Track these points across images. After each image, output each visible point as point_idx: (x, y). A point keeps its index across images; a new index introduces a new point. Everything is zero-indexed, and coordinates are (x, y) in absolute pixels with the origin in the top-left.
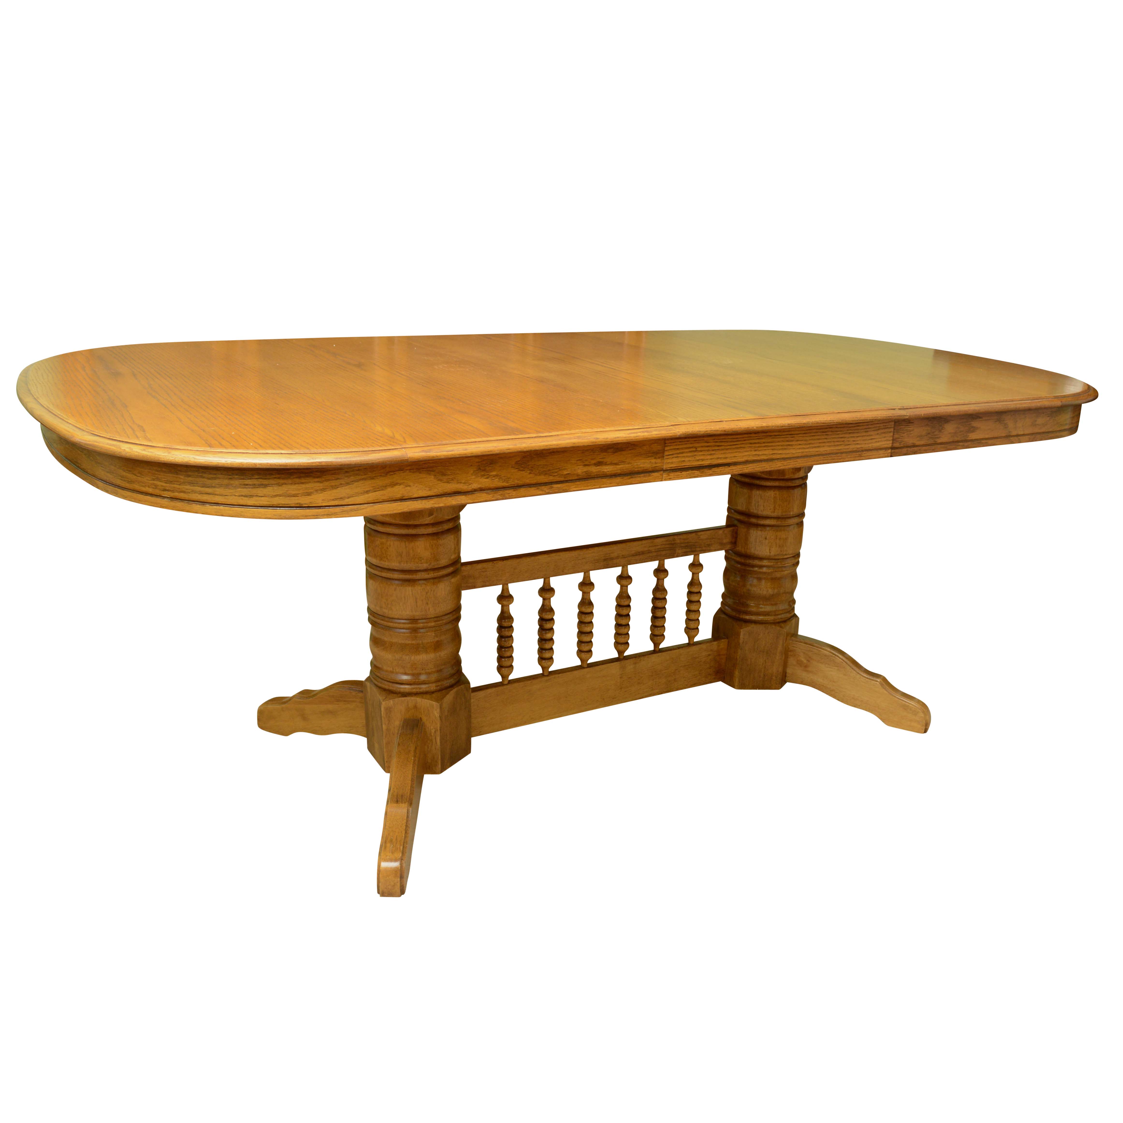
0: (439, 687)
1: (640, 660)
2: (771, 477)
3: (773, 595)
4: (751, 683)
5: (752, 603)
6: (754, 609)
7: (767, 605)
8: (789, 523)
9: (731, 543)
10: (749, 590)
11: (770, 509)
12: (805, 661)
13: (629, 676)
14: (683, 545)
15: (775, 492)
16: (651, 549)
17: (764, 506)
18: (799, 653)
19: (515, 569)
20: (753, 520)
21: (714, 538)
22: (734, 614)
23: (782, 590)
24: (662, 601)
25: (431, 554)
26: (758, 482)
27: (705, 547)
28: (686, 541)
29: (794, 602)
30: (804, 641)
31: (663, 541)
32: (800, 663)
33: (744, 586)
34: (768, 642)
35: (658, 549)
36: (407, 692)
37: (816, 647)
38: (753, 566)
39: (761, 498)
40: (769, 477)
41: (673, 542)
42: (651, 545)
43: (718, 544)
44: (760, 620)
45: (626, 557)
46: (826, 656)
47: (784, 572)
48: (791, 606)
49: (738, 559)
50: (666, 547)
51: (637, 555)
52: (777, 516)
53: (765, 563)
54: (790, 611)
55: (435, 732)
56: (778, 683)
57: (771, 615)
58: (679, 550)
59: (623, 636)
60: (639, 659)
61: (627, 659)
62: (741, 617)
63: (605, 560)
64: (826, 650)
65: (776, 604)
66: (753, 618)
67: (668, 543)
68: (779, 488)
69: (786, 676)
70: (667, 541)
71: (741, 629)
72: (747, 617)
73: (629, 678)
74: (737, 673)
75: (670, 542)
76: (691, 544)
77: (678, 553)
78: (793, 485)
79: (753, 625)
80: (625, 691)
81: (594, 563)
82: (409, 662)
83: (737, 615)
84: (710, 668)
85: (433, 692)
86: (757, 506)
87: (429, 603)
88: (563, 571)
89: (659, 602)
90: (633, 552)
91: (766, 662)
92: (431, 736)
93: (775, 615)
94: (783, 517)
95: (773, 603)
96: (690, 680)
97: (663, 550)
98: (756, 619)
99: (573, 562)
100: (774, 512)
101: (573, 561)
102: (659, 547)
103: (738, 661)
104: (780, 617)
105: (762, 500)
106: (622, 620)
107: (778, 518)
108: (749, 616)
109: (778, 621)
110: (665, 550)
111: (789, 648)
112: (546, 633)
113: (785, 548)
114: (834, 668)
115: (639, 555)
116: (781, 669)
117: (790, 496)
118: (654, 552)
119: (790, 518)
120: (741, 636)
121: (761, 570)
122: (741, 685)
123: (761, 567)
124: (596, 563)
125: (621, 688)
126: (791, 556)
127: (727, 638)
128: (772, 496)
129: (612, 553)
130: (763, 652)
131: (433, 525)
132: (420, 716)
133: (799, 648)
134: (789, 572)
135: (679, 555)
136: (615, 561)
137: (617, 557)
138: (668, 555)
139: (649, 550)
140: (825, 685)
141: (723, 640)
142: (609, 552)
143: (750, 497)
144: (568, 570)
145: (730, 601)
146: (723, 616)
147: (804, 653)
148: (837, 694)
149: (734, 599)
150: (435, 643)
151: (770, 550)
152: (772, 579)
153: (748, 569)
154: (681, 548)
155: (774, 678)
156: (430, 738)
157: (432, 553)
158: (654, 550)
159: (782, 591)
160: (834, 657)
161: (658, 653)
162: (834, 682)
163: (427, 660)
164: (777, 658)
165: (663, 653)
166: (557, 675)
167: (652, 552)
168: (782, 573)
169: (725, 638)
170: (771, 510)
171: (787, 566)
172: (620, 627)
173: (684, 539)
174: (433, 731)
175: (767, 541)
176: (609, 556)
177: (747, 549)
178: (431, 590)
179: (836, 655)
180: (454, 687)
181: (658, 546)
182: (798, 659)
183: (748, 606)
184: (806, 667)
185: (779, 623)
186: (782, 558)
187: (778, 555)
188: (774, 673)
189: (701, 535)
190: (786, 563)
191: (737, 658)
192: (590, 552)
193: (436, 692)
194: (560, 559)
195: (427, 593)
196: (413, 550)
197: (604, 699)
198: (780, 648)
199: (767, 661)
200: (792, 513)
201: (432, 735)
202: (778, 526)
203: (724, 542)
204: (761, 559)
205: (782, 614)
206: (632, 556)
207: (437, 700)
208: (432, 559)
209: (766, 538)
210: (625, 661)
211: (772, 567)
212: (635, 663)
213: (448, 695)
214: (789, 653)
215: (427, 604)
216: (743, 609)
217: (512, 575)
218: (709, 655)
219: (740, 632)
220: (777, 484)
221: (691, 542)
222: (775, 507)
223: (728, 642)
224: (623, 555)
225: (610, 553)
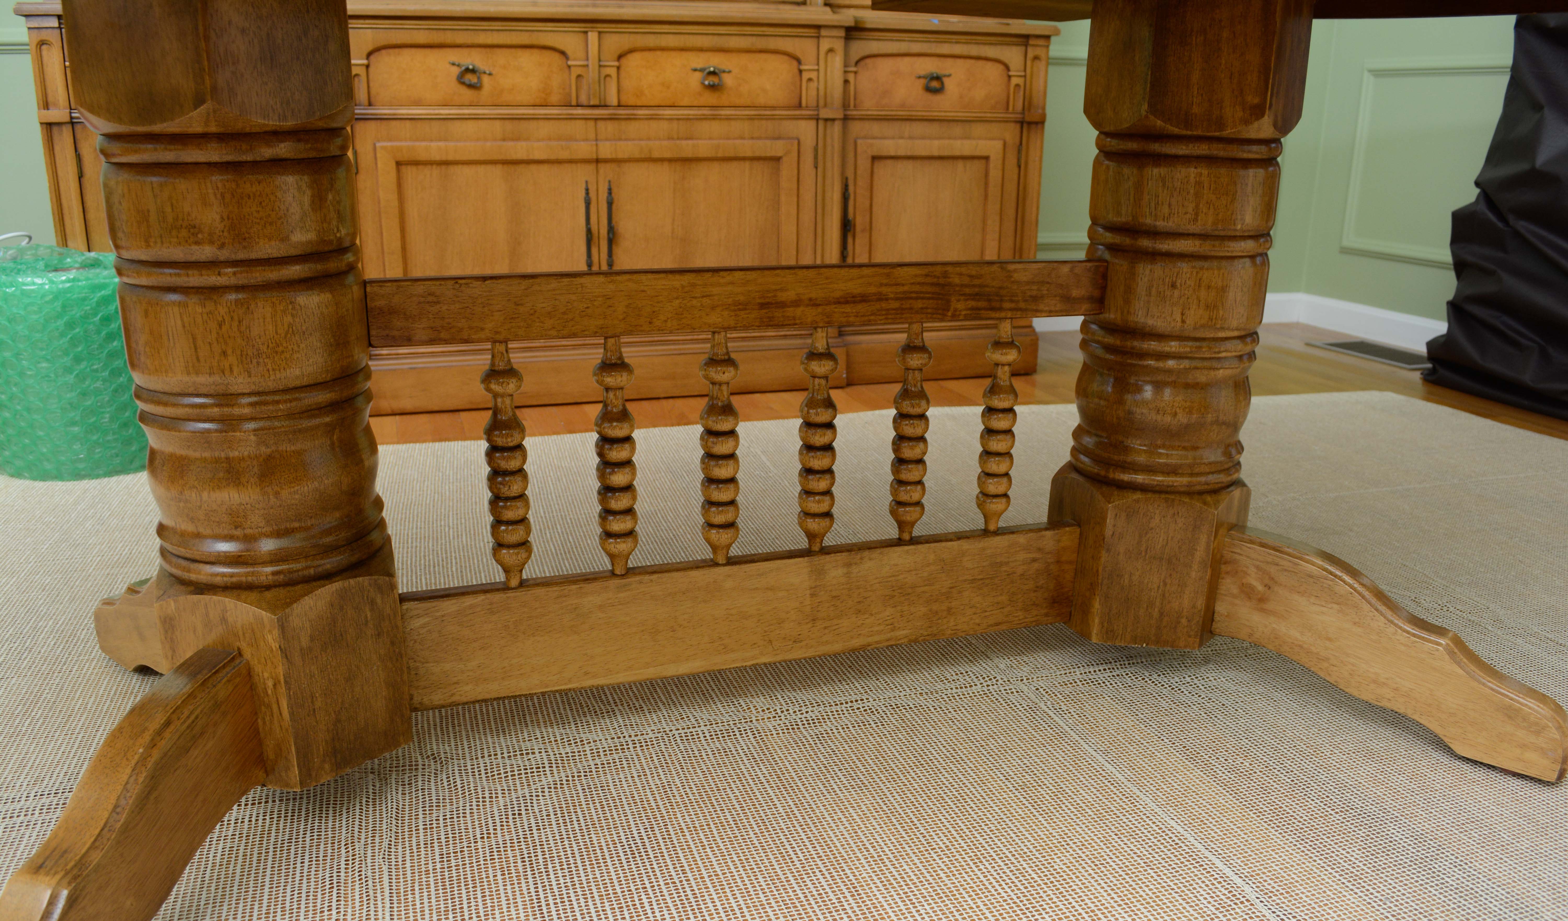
0: (282, 577)
1: (861, 559)
2: (1189, 133)
3: (1187, 426)
4: (1129, 630)
5: (1138, 442)
6: (1141, 459)
7: (1173, 448)
8: (1232, 252)
9: (1091, 299)
10: (1130, 413)
11: (1186, 213)
12: (1260, 588)
13: (834, 594)
14: (967, 291)
15: (1199, 170)
16: (884, 290)
17: (1170, 205)
18: (1247, 567)
19: (516, 304)
20: (1145, 243)
21: (1048, 283)
22: (1096, 469)
23: (1210, 415)
24: (915, 422)
25: (222, 218)
26: (1156, 147)
27: (1026, 301)
28: (977, 282)
29: (1239, 447)
30: (1258, 540)
31: (916, 276)
32: (1247, 592)
33: (1121, 402)
34: (1172, 538)
35: (904, 292)
36: (205, 581)
37: (1289, 554)
38: (1143, 355)
39: (1164, 185)
40: (1185, 132)
41: (942, 281)
42: (885, 281)
43: (1058, 298)
44: (1155, 483)
45: (820, 305)
46: (1311, 576)
47: (1217, 372)
48: (1230, 456)
49: (1110, 340)
50: (924, 290)
51: (847, 302)
52: (1203, 232)
53: (1173, 346)
54: (1228, 469)
55: (275, 685)
56: (1192, 633)
57: (1182, 475)
58: (958, 301)
59: (817, 498)
60: (859, 556)
61: (828, 553)
62: (1111, 475)
63: (762, 306)
64: (1313, 564)
65: (1195, 448)
66: (1140, 478)
67: (929, 280)
68: (1210, 160)
69: (1213, 620)
70: (927, 275)
71: (1109, 503)
72: (1126, 477)
73: (835, 597)
74: (1097, 605)
75: (935, 280)
76: (988, 289)
77: (956, 310)
78: (1246, 156)
79: (1138, 495)
80: (825, 628)
81: (735, 310)
82: (200, 507)
83: (1103, 473)
84: (1035, 591)
85: (268, 588)
86: (1153, 205)
87: (229, 352)
88: (650, 323)
89: (907, 425)
90: (838, 294)
91: (1165, 584)
92: (268, 695)
93: (1192, 475)
94: (1217, 233)
95: (1186, 444)
96: (987, 614)
97: (917, 298)
98: (1146, 482)
99: (678, 301)
100: (1196, 220)
101: (677, 298)
102: (906, 288)
103: (1100, 577)
104: (1203, 479)
105: (1165, 191)
106: (812, 459)
107: (1203, 236)
108: (1130, 474)
109: (1198, 488)
110: (923, 298)
111: (1222, 556)
112: (613, 472)
113: (1221, 312)
114: (1330, 606)
115: (854, 302)
116: (1201, 603)
117: (1235, 183)
118: (892, 299)
119: (1234, 238)
120: (1109, 521)
121: (1161, 364)
122: (1107, 633)
123: (1163, 356)
124: (740, 310)
125: (814, 620)
126: (1236, 333)
127: (1079, 525)
128: (1192, 180)
129: (782, 290)
130: (1161, 559)
131: (222, 138)
132: (238, 644)
133: (1248, 557)
134: (1228, 372)
135: (958, 313)
136: (790, 312)
137: (797, 303)
138: (929, 311)
139: (880, 293)
140: (1305, 646)
141: (1067, 529)
142: (774, 287)
143: (1139, 187)
144: (666, 321)
145: (1088, 441)
146: (1075, 476)
147: (1258, 567)
148: (1335, 669)
149: (1097, 435)
150: (261, 459)
151: (1182, 314)
152: (1187, 386)
153: (1129, 361)
154: (962, 298)
155: (1184, 621)
156: (266, 700)
157: (225, 217)
158: (892, 296)
159: (1210, 418)
160: (1332, 580)
161: (906, 545)
162: (1329, 639)
163: (241, 504)
164: (1193, 574)
165: (920, 546)
166: (647, 578)
167: (887, 299)
168: (1212, 373)
169: (1072, 525)
170: (1188, 216)
171: (1225, 358)
172: (810, 477)
173: (971, 276)
174: (270, 684)
175: (1176, 293)
176: (775, 296)
177: (1128, 312)
178: (232, 318)
179: (1336, 576)
180: (334, 579)
181: (903, 285)
182: (1244, 581)
183: (1127, 450)
184: (1262, 600)
185: (1201, 493)
186: (1212, 336)
187: (1203, 326)
188: (1185, 610)
189: (1015, 271)
190: (1222, 349)
191: (1097, 571)
192: (722, 281)
193: (275, 586)
194: (643, 291)
195: (220, 326)
196: (172, 205)
197: (770, 641)
198: (1200, 553)
199: (1168, 581)
200: (1239, 227)
201: (270, 692)
202: (1205, 258)
203: (1074, 295)
204: (1161, 337)
205: (1209, 473)
206: (835, 303)
207: (272, 608)
208: (226, 234)
209: (1173, 286)
210: (823, 557)
211: (1187, 358)
212: (849, 565)
213: (306, 598)
214: (1223, 567)
215: (224, 353)
216: (1116, 457)
217: (512, 318)
218: (1034, 560)
219: (1107, 510)
220: (1202, 149)
221: (987, 286)
222: (1197, 206)
223: (1081, 534)
224: (810, 299)
225: (776, 290)
